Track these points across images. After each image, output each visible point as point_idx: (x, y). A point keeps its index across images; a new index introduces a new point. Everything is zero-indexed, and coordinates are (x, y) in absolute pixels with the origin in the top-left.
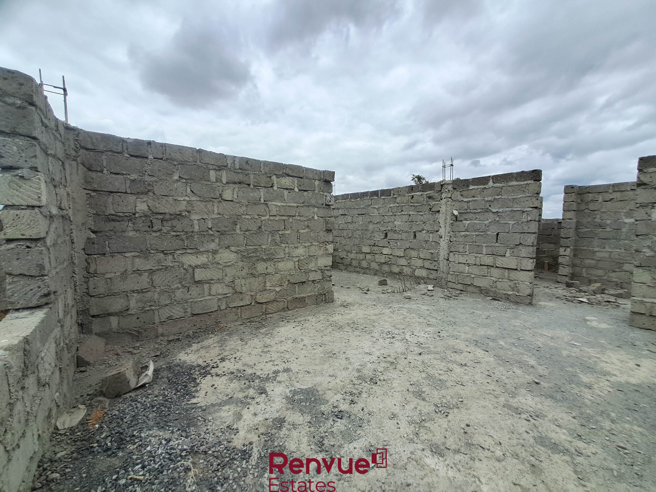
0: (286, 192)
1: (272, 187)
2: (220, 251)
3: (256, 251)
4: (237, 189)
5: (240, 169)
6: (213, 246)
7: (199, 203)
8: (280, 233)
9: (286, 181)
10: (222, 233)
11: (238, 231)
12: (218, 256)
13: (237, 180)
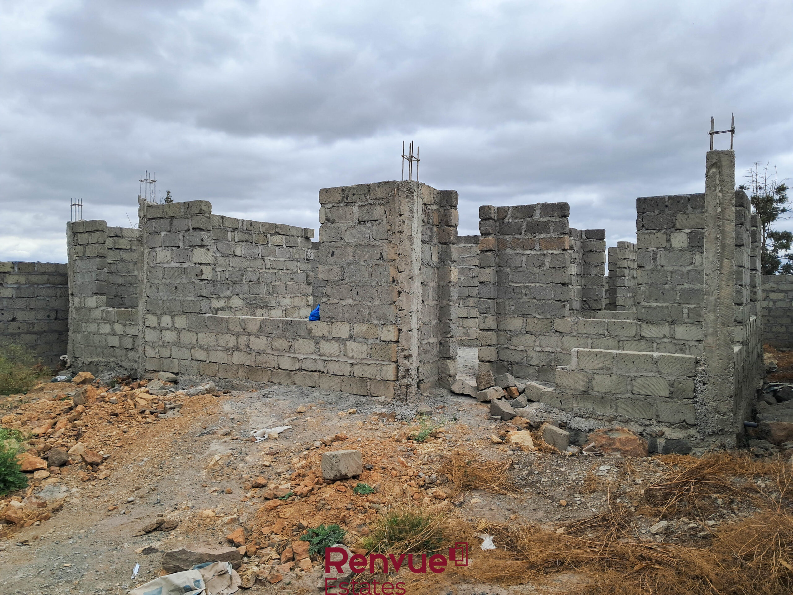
0: (277, 248)
1: (267, 244)
2: (233, 297)
3: (255, 299)
4: (244, 247)
5: (247, 230)
6: (228, 293)
7: (221, 258)
8: (272, 284)
9: (277, 239)
10: (234, 283)
11: (244, 281)
12: (231, 301)
13: (244, 239)
